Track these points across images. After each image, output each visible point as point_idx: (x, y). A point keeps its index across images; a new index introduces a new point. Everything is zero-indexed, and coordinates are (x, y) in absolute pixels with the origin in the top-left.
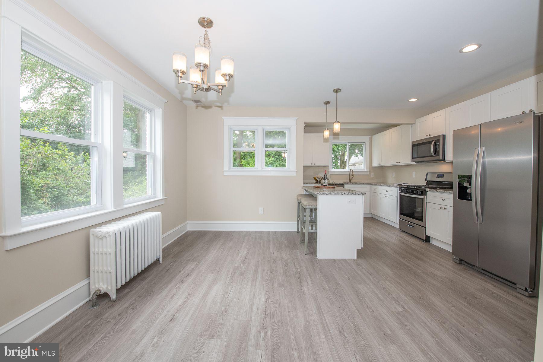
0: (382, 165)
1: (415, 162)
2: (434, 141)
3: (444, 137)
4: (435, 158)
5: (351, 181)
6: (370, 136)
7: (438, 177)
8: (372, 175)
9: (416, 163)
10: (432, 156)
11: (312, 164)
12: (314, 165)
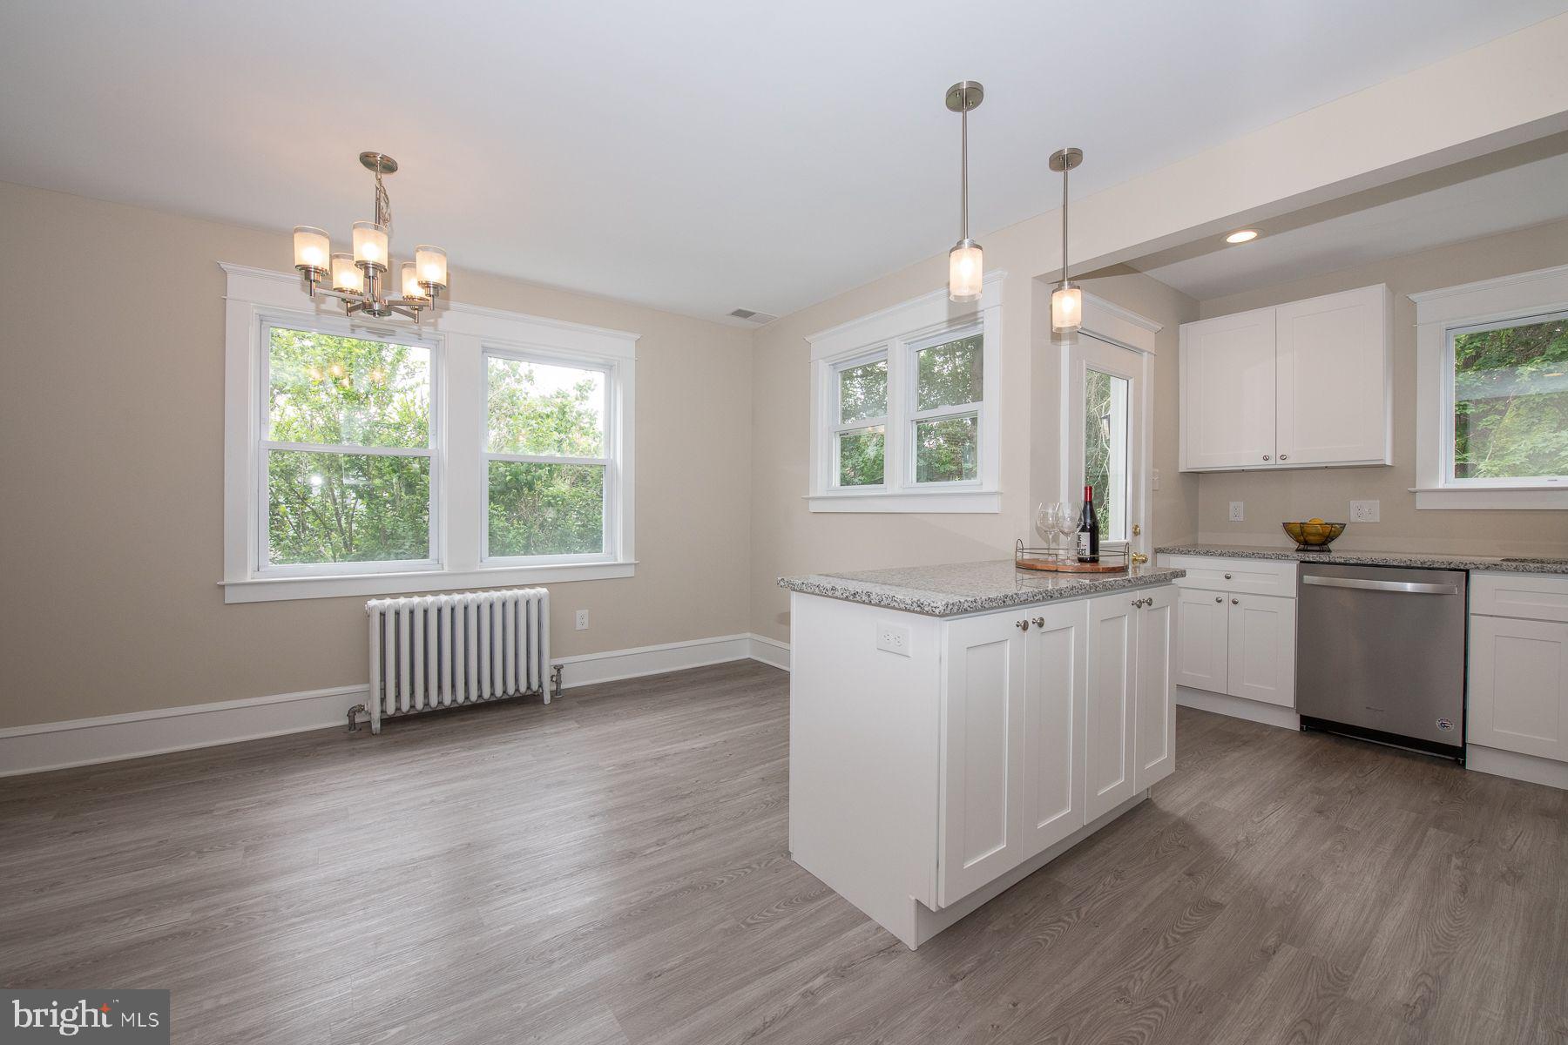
11: (1266, 458)
12: (1282, 462)
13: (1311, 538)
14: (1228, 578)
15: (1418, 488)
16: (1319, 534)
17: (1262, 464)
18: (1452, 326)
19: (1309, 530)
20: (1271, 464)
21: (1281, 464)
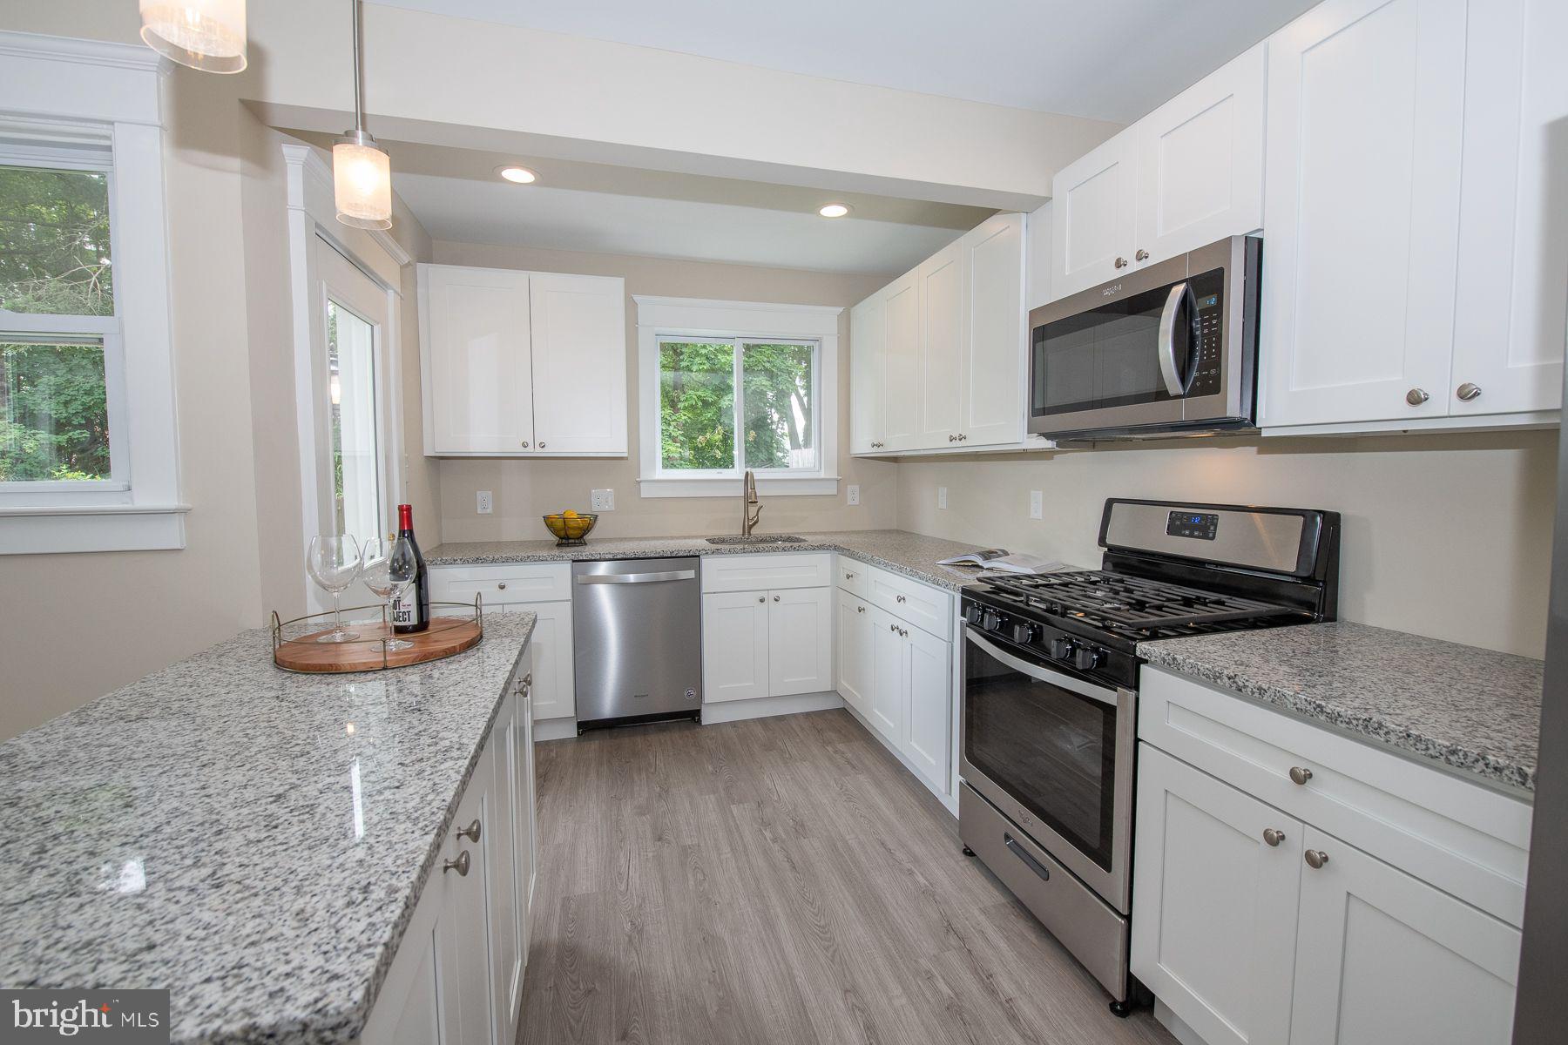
0: (895, 446)
1: (1048, 436)
2: (1178, 292)
3: (1255, 248)
4: (1186, 410)
5: (750, 527)
6: (841, 309)
7: (1173, 530)
8: (853, 495)
9: (1049, 444)
10: (1162, 395)
11: (525, 445)
12: (542, 450)
13: (570, 532)
14: (502, 587)
15: (642, 478)
16: (579, 528)
17: (522, 452)
18: (661, 333)
19: (572, 524)
20: (531, 451)
21: (539, 452)
